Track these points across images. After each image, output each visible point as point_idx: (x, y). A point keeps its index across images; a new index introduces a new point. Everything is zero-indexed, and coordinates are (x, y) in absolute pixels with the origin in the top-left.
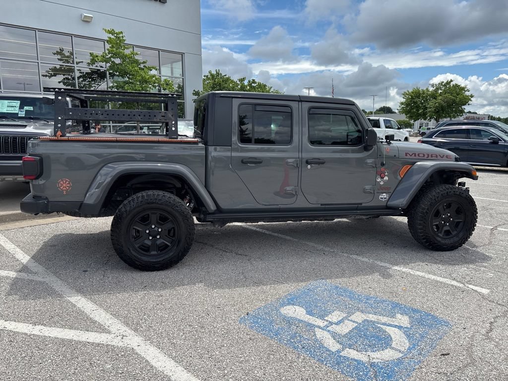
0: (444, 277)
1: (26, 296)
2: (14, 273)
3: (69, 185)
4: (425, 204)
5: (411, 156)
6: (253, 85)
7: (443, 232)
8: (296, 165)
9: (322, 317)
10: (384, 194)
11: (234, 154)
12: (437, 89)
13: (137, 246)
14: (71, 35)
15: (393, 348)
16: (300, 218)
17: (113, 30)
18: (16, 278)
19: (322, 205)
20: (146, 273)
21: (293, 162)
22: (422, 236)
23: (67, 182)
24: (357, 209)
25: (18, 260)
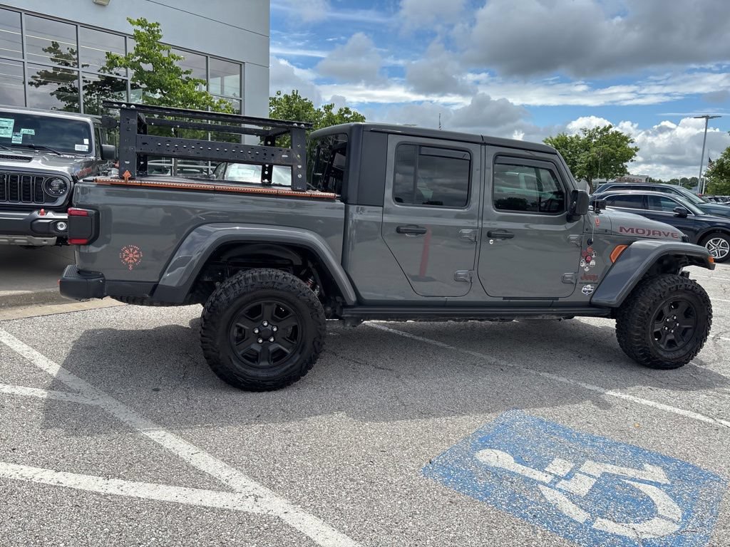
0: (682, 408)
1: (76, 429)
2: (43, 391)
3: (137, 256)
4: (645, 302)
5: (627, 231)
6: (345, 115)
7: (666, 341)
8: (473, 239)
9: (541, 467)
10: (589, 286)
11: (387, 219)
12: (590, 137)
13: (240, 353)
14: (76, 24)
15: (662, 517)
16: (466, 317)
17: (145, 20)
18: (48, 400)
19: (504, 298)
20: (251, 394)
21: (470, 234)
22: (639, 347)
23: (136, 252)
24: (551, 306)
25: (42, 370)
